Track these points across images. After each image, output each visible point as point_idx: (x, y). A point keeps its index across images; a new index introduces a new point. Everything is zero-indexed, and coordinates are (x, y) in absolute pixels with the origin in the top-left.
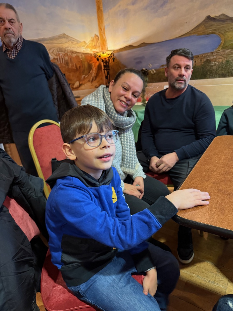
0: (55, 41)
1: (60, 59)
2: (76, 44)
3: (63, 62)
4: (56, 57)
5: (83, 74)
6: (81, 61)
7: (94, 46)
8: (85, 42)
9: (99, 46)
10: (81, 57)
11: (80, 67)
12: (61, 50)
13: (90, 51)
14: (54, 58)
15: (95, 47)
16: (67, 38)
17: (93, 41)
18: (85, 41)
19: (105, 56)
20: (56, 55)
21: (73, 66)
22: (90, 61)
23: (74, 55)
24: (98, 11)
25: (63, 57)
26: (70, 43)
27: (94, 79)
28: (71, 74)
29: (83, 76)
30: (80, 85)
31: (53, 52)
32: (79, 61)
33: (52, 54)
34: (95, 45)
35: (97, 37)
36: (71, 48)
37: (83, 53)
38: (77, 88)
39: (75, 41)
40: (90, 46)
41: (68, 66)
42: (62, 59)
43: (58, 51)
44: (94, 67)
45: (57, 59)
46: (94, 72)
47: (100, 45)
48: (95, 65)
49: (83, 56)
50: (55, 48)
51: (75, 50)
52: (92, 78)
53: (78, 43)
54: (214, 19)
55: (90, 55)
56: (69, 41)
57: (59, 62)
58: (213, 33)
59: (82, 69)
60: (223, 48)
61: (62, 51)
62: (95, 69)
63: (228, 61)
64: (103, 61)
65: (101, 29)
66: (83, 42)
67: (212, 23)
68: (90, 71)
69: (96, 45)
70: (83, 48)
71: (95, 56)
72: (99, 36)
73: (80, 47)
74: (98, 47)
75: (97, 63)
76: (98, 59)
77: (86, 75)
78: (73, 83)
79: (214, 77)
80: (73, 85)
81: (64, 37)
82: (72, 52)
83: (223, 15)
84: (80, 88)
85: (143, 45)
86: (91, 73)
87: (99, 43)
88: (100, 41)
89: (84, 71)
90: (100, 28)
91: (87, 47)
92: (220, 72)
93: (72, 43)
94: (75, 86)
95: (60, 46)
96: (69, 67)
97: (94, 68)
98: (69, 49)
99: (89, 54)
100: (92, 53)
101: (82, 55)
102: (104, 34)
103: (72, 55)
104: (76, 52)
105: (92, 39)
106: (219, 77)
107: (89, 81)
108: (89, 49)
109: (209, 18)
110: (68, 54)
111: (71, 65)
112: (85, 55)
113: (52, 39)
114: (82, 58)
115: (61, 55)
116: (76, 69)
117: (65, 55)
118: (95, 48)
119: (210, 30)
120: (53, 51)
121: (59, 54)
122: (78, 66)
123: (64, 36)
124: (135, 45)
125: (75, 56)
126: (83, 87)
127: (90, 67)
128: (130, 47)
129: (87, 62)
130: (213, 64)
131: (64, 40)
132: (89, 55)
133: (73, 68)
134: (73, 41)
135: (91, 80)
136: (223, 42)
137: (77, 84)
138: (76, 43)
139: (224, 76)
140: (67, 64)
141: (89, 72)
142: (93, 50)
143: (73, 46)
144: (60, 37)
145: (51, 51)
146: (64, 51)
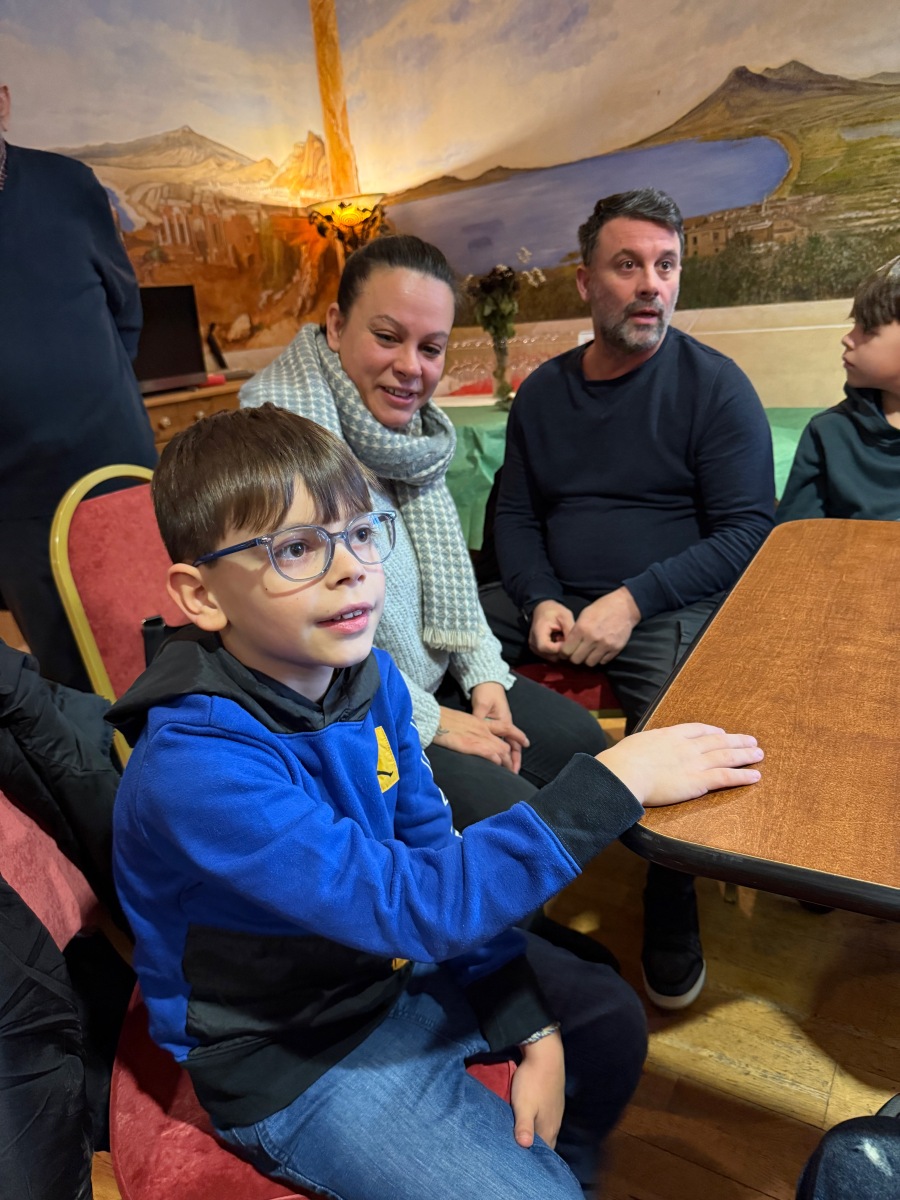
0: (154, 159)
1: (172, 227)
2: (233, 169)
3: (183, 239)
4: (156, 221)
5: (265, 288)
6: (258, 236)
7: (308, 177)
8: (270, 162)
9: (327, 179)
10: (254, 219)
11: (251, 258)
12: (175, 191)
13: (290, 197)
14: (149, 225)
15: (308, 182)
16: (199, 147)
17: (300, 157)
18: (270, 157)
19: (349, 216)
20: (157, 213)
21: (226, 254)
22: (292, 236)
23: (228, 214)
24: (319, 43)
25: (184, 222)
26: (212, 163)
27: (309, 304)
28: (219, 287)
29: (264, 295)
30: (254, 330)
31: (142, 202)
32: (248, 238)
33: (140, 208)
34: (310, 173)
35: (317, 144)
36: (214, 183)
37: (265, 207)
38: (241, 342)
39: (231, 159)
40: (290, 177)
41: (204, 253)
42: (181, 226)
43: (166, 194)
44: (306, 260)
45: (162, 226)
46: (306, 279)
47: (329, 175)
48: (311, 250)
49: (264, 216)
50: (152, 185)
51: (231, 192)
52: (300, 301)
53: (241, 166)
54: (760, 81)
55: (290, 214)
56: (206, 158)
57: (169, 241)
58: (757, 133)
59: (260, 267)
60: (797, 189)
61: (179, 197)
62: (312, 266)
63: (815, 241)
64: (341, 236)
65: (333, 112)
66: (262, 161)
67: (756, 94)
68: (293, 273)
69: (314, 175)
70: (263, 184)
71: (311, 218)
72: (324, 138)
73: (250, 181)
74: (322, 183)
75: (321, 245)
76: (322, 230)
77: (277, 289)
78: (225, 320)
79: (767, 300)
80: (227, 327)
81: (188, 144)
82: (221, 201)
83: (795, 64)
84: (253, 341)
85: (497, 175)
86: (298, 282)
87: (326, 165)
88: (328, 160)
89: (269, 272)
90: (329, 111)
91: (279, 183)
92: (787, 282)
93: (220, 165)
94: (232, 335)
95: (171, 174)
96: (209, 259)
97: (309, 264)
98: (210, 187)
99: (286, 208)
100: (298, 204)
101: (259, 215)
102: (346, 130)
103: (220, 211)
104: (236, 203)
105: (298, 151)
106: (786, 299)
107: (289, 314)
108: (286, 191)
109: (741, 75)
110: (206, 207)
111: (215, 250)
112: (275, 213)
113: (139, 148)
114: (259, 225)
115: (176, 210)
116: (234, 265)
117: (191, 212)
118: (310, 187)
119: (748, 121)
120: (146, 194)
121: (169, 209)
122: (245, 256)
123: (188, 138)
124: (464, 176)
125: (233, 217)
126: (264, 336)
127: (291, 259)
128: (447, 183)
129: (281, 239)
130: (760, 248)
131: (187, 153)
132: (285, 213)
133: (225, 262)
134: (222, 159)
135: (296, 311)
136: (795, 166)
137: (241, 325)
138: (233, 164)
139: (801, 294)
140: (200, 245)
141: (289, 280)
142: (303, 193)
143: (223, 177)
144: (171, 142)
145: (137, 196)
146: (187, 195)
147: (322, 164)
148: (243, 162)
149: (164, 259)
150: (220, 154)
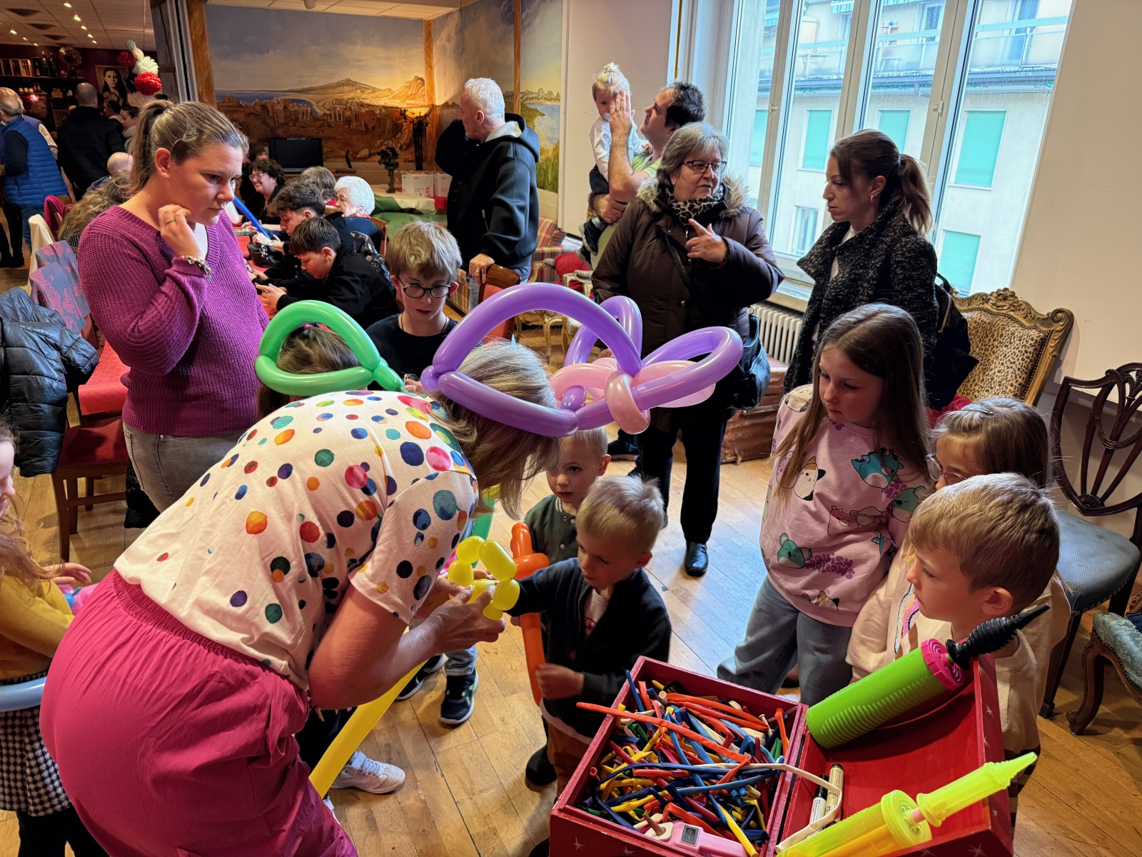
0: (331, 91)
1: (335, 115)
2: (370, 93)
3: (340, 119)
4: (328, 112)
6: (379, 119)
7: (411, 95)
8: (390, 90)
9: (424, 95)
10: (378, 112)
11: (374, 128)
12: (339, 102)
13: (400, 103)
14: (325, 114)
15: (413, 97)
16: (353, 86)
17: (409, 87)
18: (391, 88)
20: (329, 110)
21: (361, 125)
22: (398, 119)
23: (363, 110)
24: (427, 40)
25: (341, 113)
26: (359, 91)
27: (404, 147)
29: (379, 142)
31: (323, 106)
32: (374, 119)
33: (322, 108)
34: (414, 94)
35: (420, 81)
36: (359, 99)
37: (384, 107)
38: (364, 159)
39: (369, 89)
40: (402, 95)
41: (350, 124)
42: (340, 115)
43: (334, 103)
45: (331, 115)
46: (404, 136)
47: (426, 94)
49: (383, 111)
50: (327, 100)
51: (368, 102)
53: (374, 92)
56: (356, 90)
57: (333, 120)
59: (378, 130)
61: (341, 104)
66: (385, 90)
68: (397, 134)
69: (416, 94)
70: (384, 98)
72: (424, 79)
73: (379, 97)
74: (420, 98)
77: (385, 140)
80: (357, 153)
81: (348, 85)
82: (362, 105)
84: (370, 159)
86: (399, 137)
87: (424, 90)
88: (426, 87)
89: (384, 133)
90: (427, 66)
91: (394, 98)
93: (363, 92)
94: (359, 156)
95: (338, 96)
98: (357, 100)
99: (397, 108)
100: (403, 106)
101: (381, 110)
103: (360, 109)
104: (369, 105)
105: (408, 85)
108: (396, 101)
110: (353, 107)
111: (355, 124)
112: (388, 109)
114: (380, 114)
115: (338, 109)
116: (365, 130)
117: (345, 109)
118: (413, 99)
120: (325, 103)
121: (335, 108)
122: (370, 126)
123: (348, 83)
125: (366, 111)
127: (397, 128)
129: (391, 120)
131: (346, 88)
133: (360, 128)
134: (364, 90)
137: (364, 152)
138: (370, 91)
140: (348, 121)
141: (394, 137)
142: (408, 102)
143: (364, 96)
144: (340, 85)
145: (321, 104)
146: (344, 103)
147: (422, 88)
148: (374, 90)
149: (329, 126)
150: (363, 88)
